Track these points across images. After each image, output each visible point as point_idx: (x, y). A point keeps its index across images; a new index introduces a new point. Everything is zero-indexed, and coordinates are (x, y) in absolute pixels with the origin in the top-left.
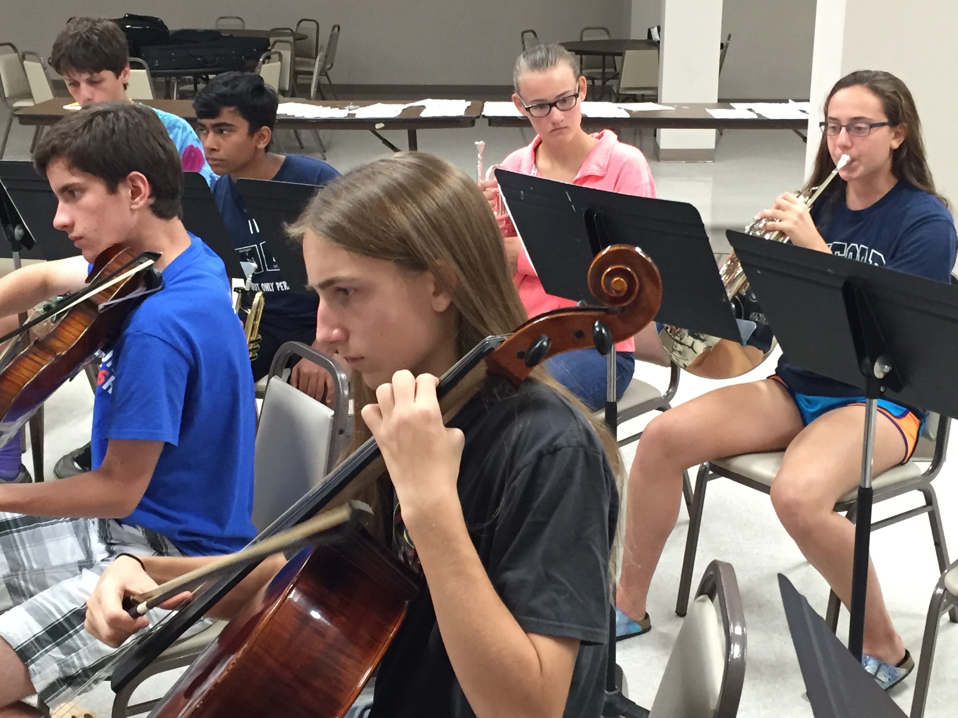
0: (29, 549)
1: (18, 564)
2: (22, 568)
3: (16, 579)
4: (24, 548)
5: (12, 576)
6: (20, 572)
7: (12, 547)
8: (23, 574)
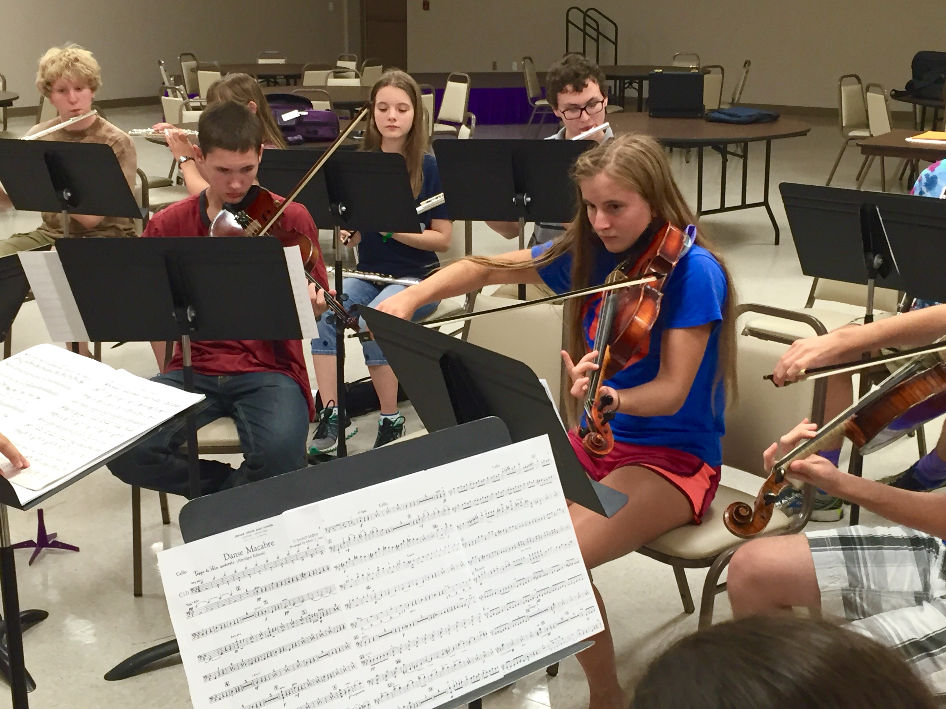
0: (870, 569)
1: (857, 580)
2: (860, 585)
3: (852, 595)
4: (866, 566)
5: (850, 590)
6: (858, 589)
7: (854, 562)
8: (861, 591)
